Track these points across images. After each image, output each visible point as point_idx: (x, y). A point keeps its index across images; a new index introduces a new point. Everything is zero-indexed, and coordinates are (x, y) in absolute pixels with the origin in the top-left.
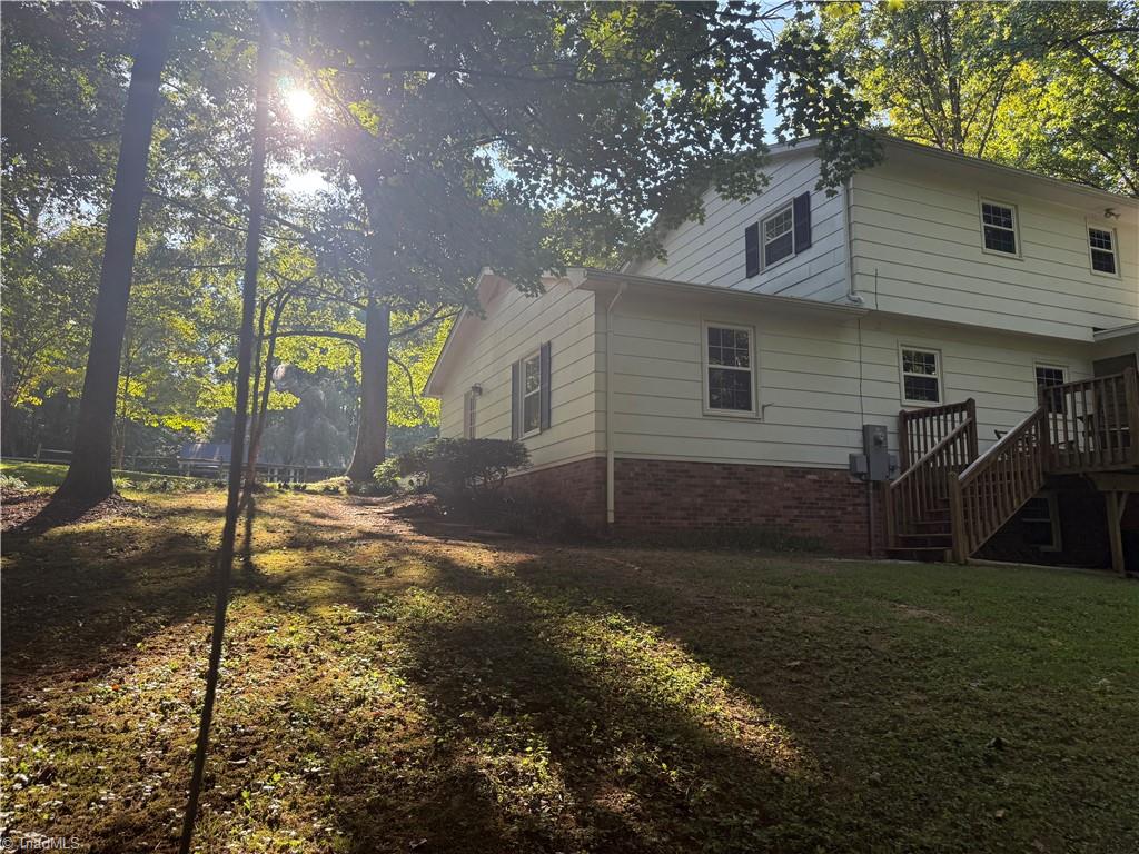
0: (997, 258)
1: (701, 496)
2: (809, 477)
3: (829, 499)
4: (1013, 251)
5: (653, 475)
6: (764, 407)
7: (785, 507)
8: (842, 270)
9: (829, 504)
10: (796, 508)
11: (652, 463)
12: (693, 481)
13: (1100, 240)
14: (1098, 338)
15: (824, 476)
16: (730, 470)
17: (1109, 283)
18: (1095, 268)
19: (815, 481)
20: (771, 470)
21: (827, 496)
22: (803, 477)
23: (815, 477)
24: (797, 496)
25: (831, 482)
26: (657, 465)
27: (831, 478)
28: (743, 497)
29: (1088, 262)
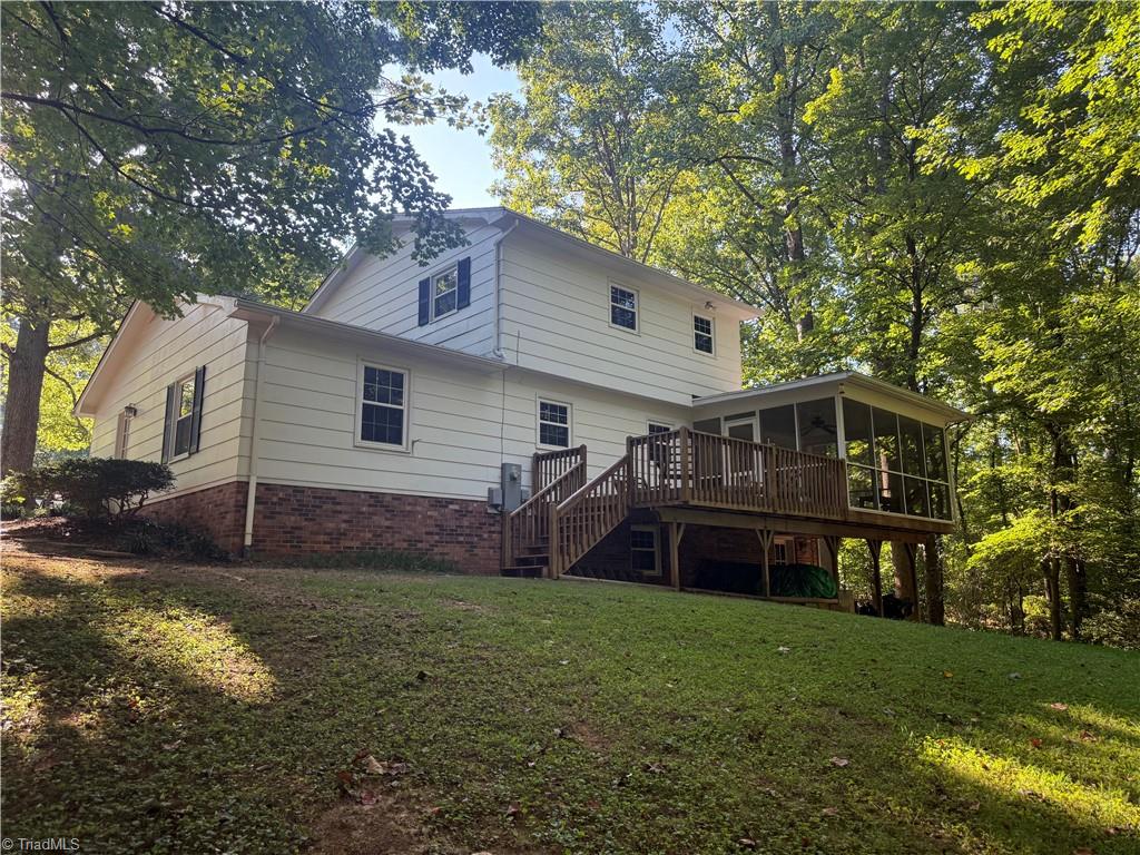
0: (620, 332)
1: (345, 521)
2: (451, 507)
3: (467, 527)
4: (633, 328)
5: (298, 501)
6: (413, 442)
7: (427, 533)
8: (491, 328)
9: (468, 531)
10: (437, 534)
11: (297, 490)
12: (339, 508)
13: (702, 325)
14: (696, 404)
15: (464, 507)
16: (376, 499)
17: (706, 360)
18: (697, 348)
19: (456, 511)
20: (416, 499)
21: (466, 524)
22: (446, 507)
23: (457, 507)
24: (439, 523)
25: (471, 512)
26: (303, 492)
27: (470, 509)
28: (387, 523)
29: (692, 342)
